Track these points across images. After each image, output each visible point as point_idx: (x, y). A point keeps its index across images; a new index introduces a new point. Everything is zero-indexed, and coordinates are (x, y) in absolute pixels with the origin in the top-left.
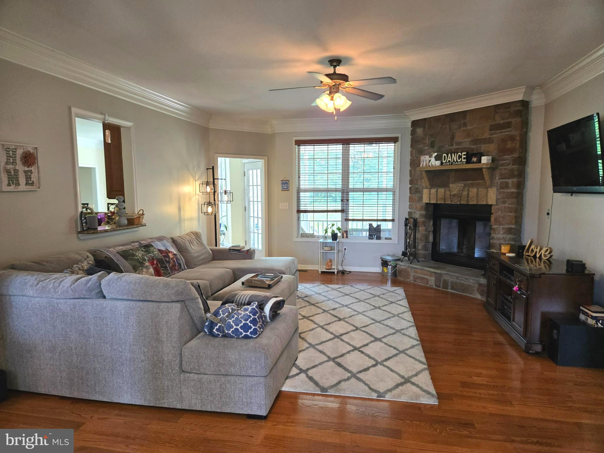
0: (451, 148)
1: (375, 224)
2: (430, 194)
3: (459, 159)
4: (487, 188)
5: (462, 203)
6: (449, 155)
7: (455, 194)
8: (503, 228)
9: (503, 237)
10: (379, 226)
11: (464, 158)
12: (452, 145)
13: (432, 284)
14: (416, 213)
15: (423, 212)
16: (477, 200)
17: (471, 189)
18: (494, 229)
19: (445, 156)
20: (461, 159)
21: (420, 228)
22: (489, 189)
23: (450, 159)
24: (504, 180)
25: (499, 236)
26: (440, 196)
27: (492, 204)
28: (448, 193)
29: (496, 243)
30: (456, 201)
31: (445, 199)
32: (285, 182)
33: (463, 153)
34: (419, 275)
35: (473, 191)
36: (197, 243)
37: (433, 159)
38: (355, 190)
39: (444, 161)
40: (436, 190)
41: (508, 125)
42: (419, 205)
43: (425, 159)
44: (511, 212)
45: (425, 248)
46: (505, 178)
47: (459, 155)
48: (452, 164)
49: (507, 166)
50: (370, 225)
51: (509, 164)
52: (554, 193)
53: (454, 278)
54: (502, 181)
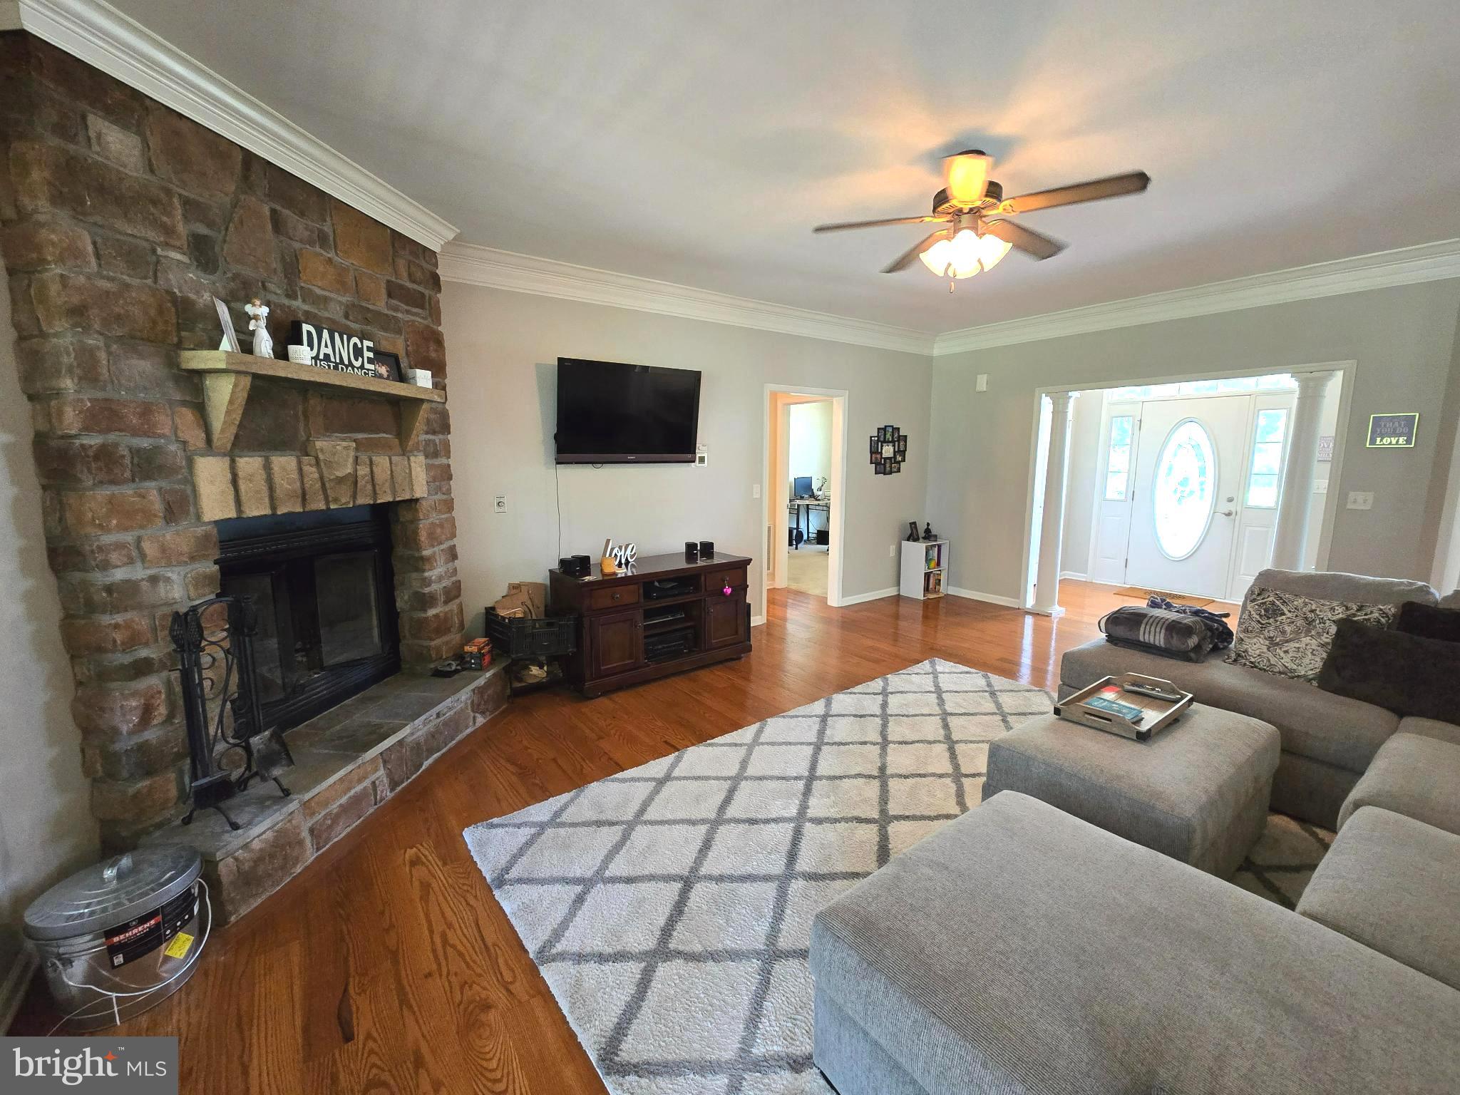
0: (288, 302)
2: (235, 481)
4: (407, 455)
5: (360, 501)
6: (325, 334)
9: (445, 572)
13: (382, 795)
16: (394, 492)
18: (428, 559)
19: (309, 333)
20: (360, 359)
22: (412, 459)
26: (281, 483)
27: (420, 496)
28: (312, 472)
30: (343, 500)
31: (300, 498)
34: (335, 807)
35: (382, 464)
40: (261, 460)
46: (434, 432)
48: (336, 368)
52: (558, 467)
54: (427, 437)
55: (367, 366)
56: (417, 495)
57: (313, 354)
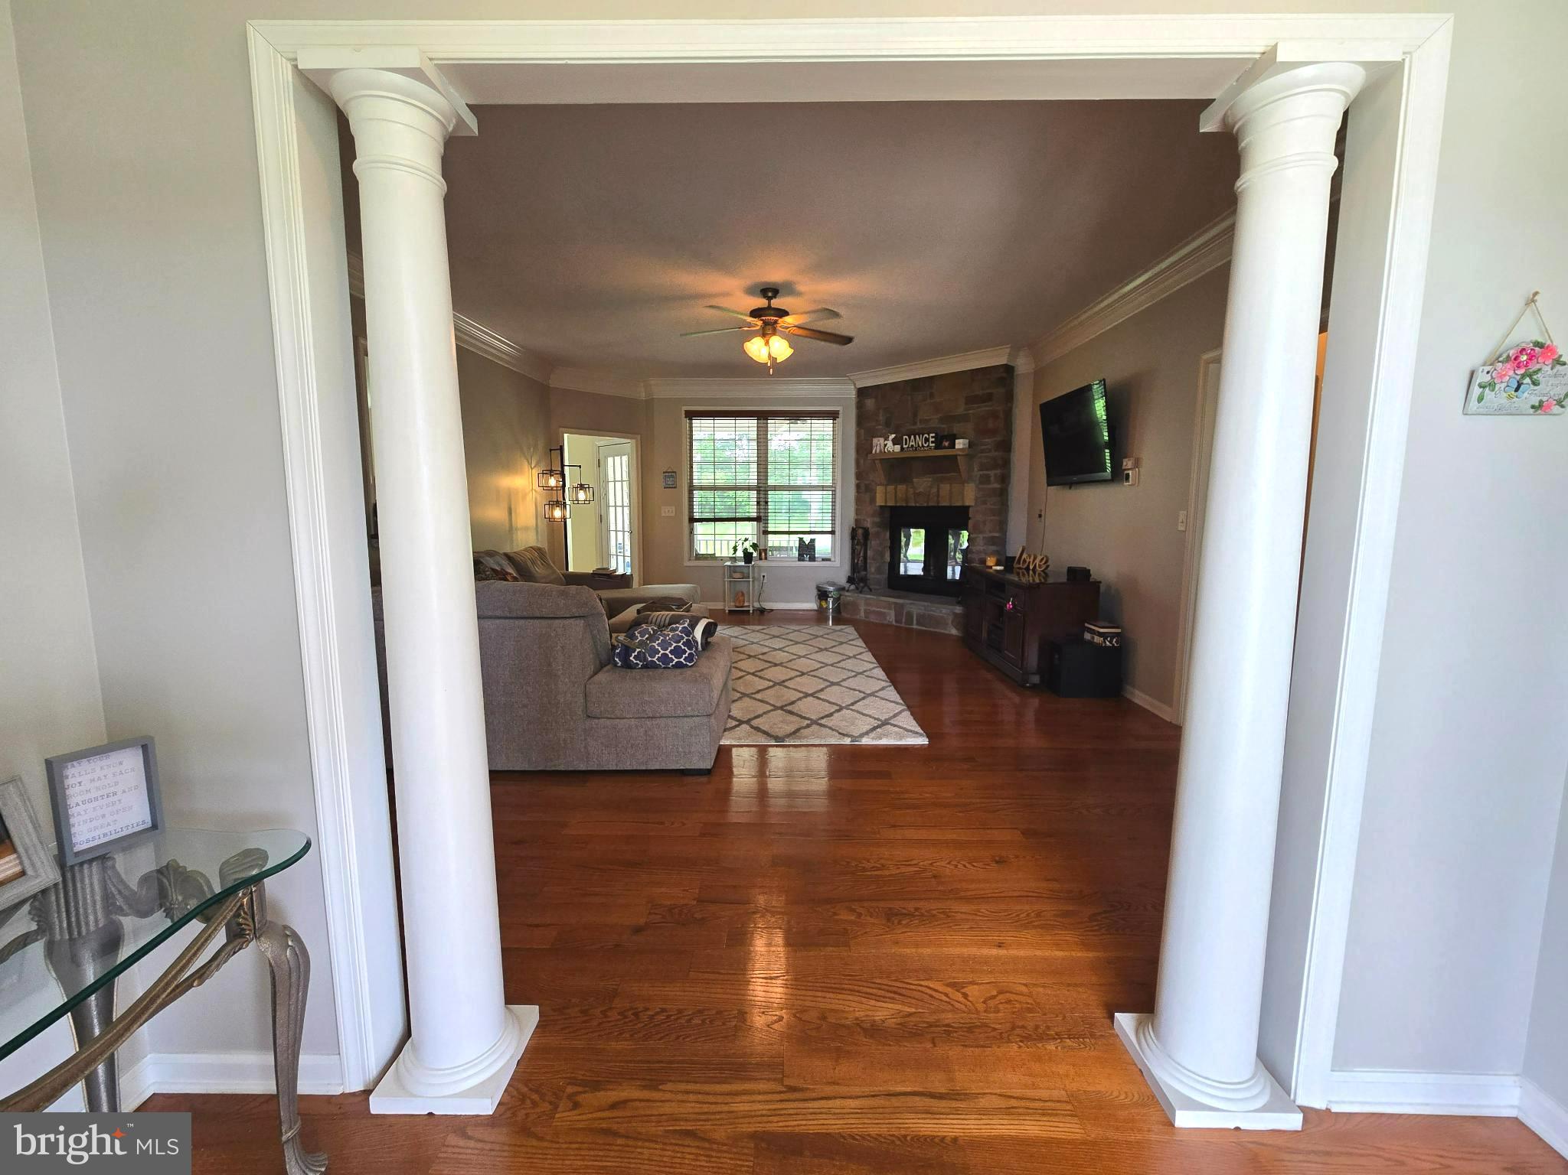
0: (913, 428)
1: (807, 538)
2: (886, 493)
3: (926, 443)
4: (963, 483)
5: (931, 504)
6: (912, 437)
7: (922, 492)
8: (984, 538)
9: (984, 550)
10: (813, 541)
11: (932, 442)
12: (915, 423)
13: (892, 620)
14: (867, 521)
15: (877, 520)
17: (942, 485)
19: (906, 439)
20: (928, 443)
21: (873, 542)
22: (966, 485)
23: (913, 443)
24: (985, 472)
25: (977, 548)
26: (899, 495)
27: (970, 505)
28: (911, 491)
29: (975, 559)
30: (922, 503)
31: (907, 500)
32: (670, 474)
33: (931, 435)
34: (874, 609)
35: (945, 488)
36: (542, 564)
37: (890, 443)
38: (775, 488)
39: (904, 446)
40: (894, 486)
41: (989, 398)
42: (870, 509)
43: (879, 443)
44: (994, 515)
45: (879, 570)
46: (987, 470)
47: (926, 437)
48: (916, 450)
49: (988, 452)
50: (801, 540)
51: (990, 451)
52: (1048, 487)
53: (921, 610)
54: (981, 473)
55: (931, 445)
56: (967, 504)
57: (907, 446)
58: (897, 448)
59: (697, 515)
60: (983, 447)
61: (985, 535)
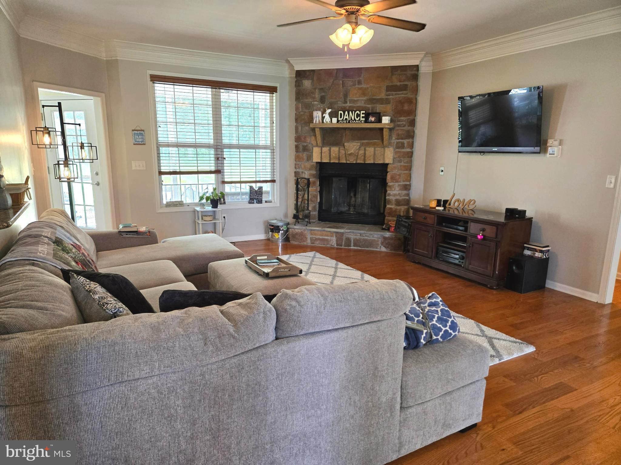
0: (344, 105)
1: (256, 186)
2: (321, 153)
3: (357, 118)
4: (384, 147)
5: (358, 162)
6: (346, 113)
7: (352, 153)
8: (399, 185)
9: (399, 194)
10: (261, 188)
11: (363, 117)
13: (333, 244)
14: (305, 173)
15: (313, 172)
16: (374, 159)
17: (367, 149)
18: (390, 186)
19: (341, 114)
20: (359, 118)
22: (386, 149)
24: (400, 140)
25: (394, 192)
26: (333, 155)
27: (389, 162)
28: (343, 152)
29: (392, 199)
30: (352, 160)
32: (139, 132)
33: (362, 112)
34: (317, 237)
35: (370, 150)
38: (231, 146)
39: (339, 119)
40: (328, 148)
41: (405, 88)
42: (308, 165)
43: (318, 115)
46: (402, 139)
47: (357, 113)
48: (349, 122)
49: (403, 127)
50: (251, 187)
51: (405, 126)
52: (459, 153)
53: (358, 235)
54: (398, 141)
55: (362, 119)
56: (387, 162)
57: (342, 119)
58: (334, 120)
59: (163, 169)
60: (399, 123)
61: (399, 184)
